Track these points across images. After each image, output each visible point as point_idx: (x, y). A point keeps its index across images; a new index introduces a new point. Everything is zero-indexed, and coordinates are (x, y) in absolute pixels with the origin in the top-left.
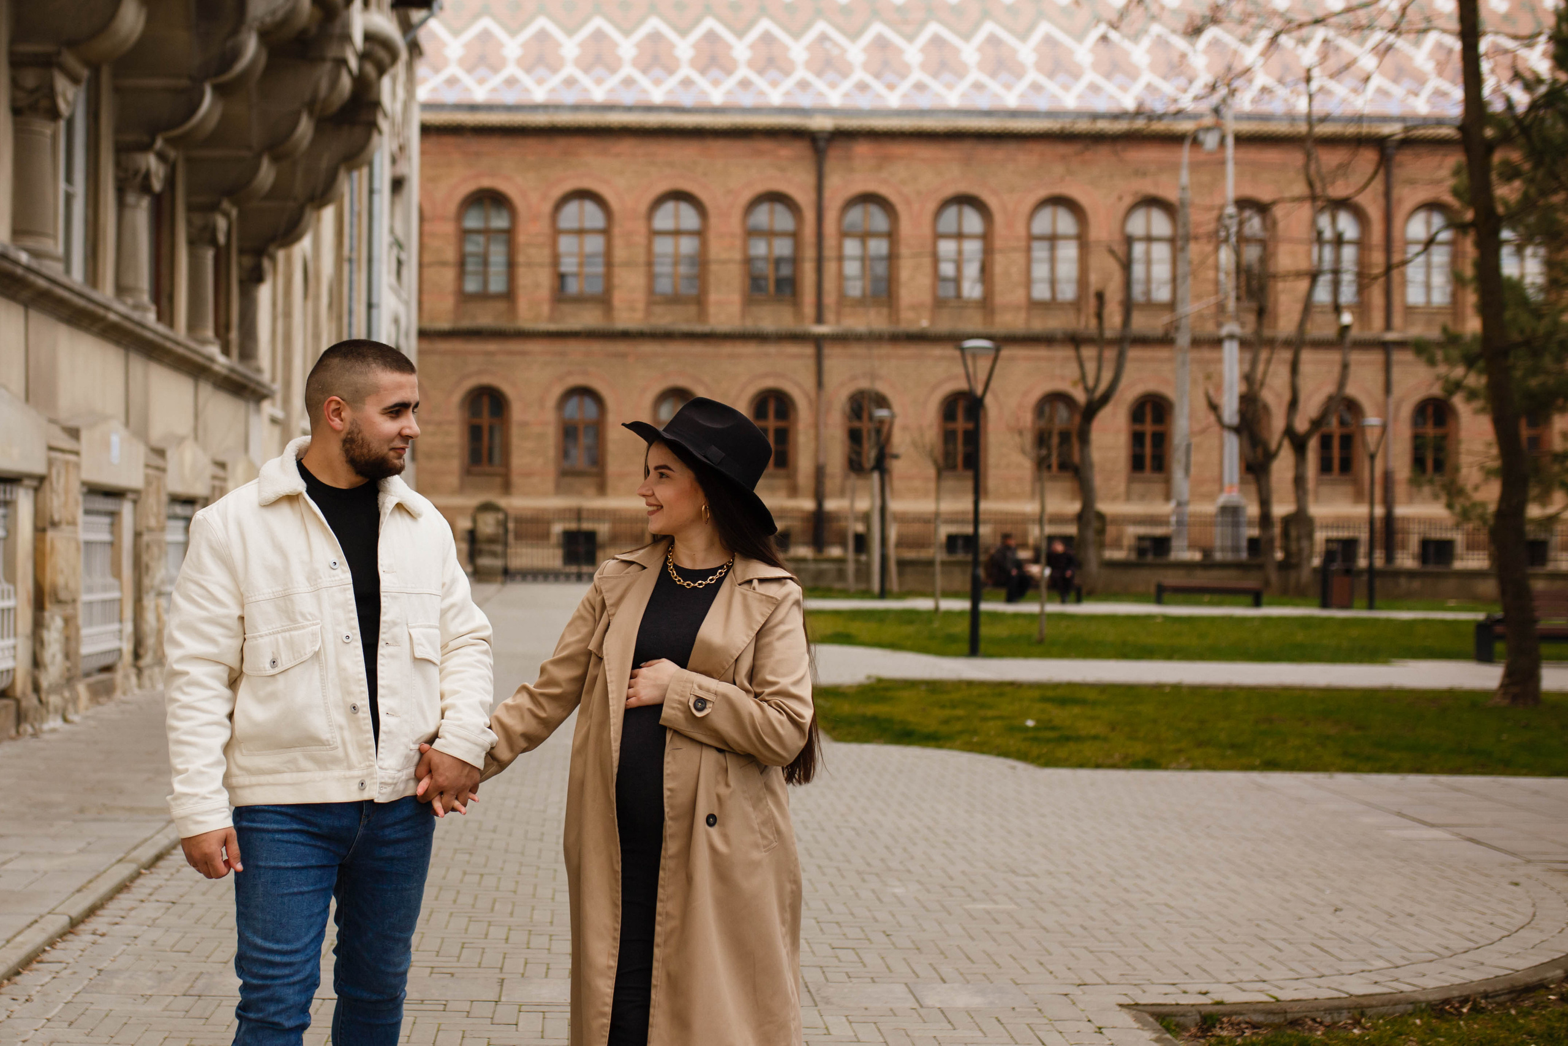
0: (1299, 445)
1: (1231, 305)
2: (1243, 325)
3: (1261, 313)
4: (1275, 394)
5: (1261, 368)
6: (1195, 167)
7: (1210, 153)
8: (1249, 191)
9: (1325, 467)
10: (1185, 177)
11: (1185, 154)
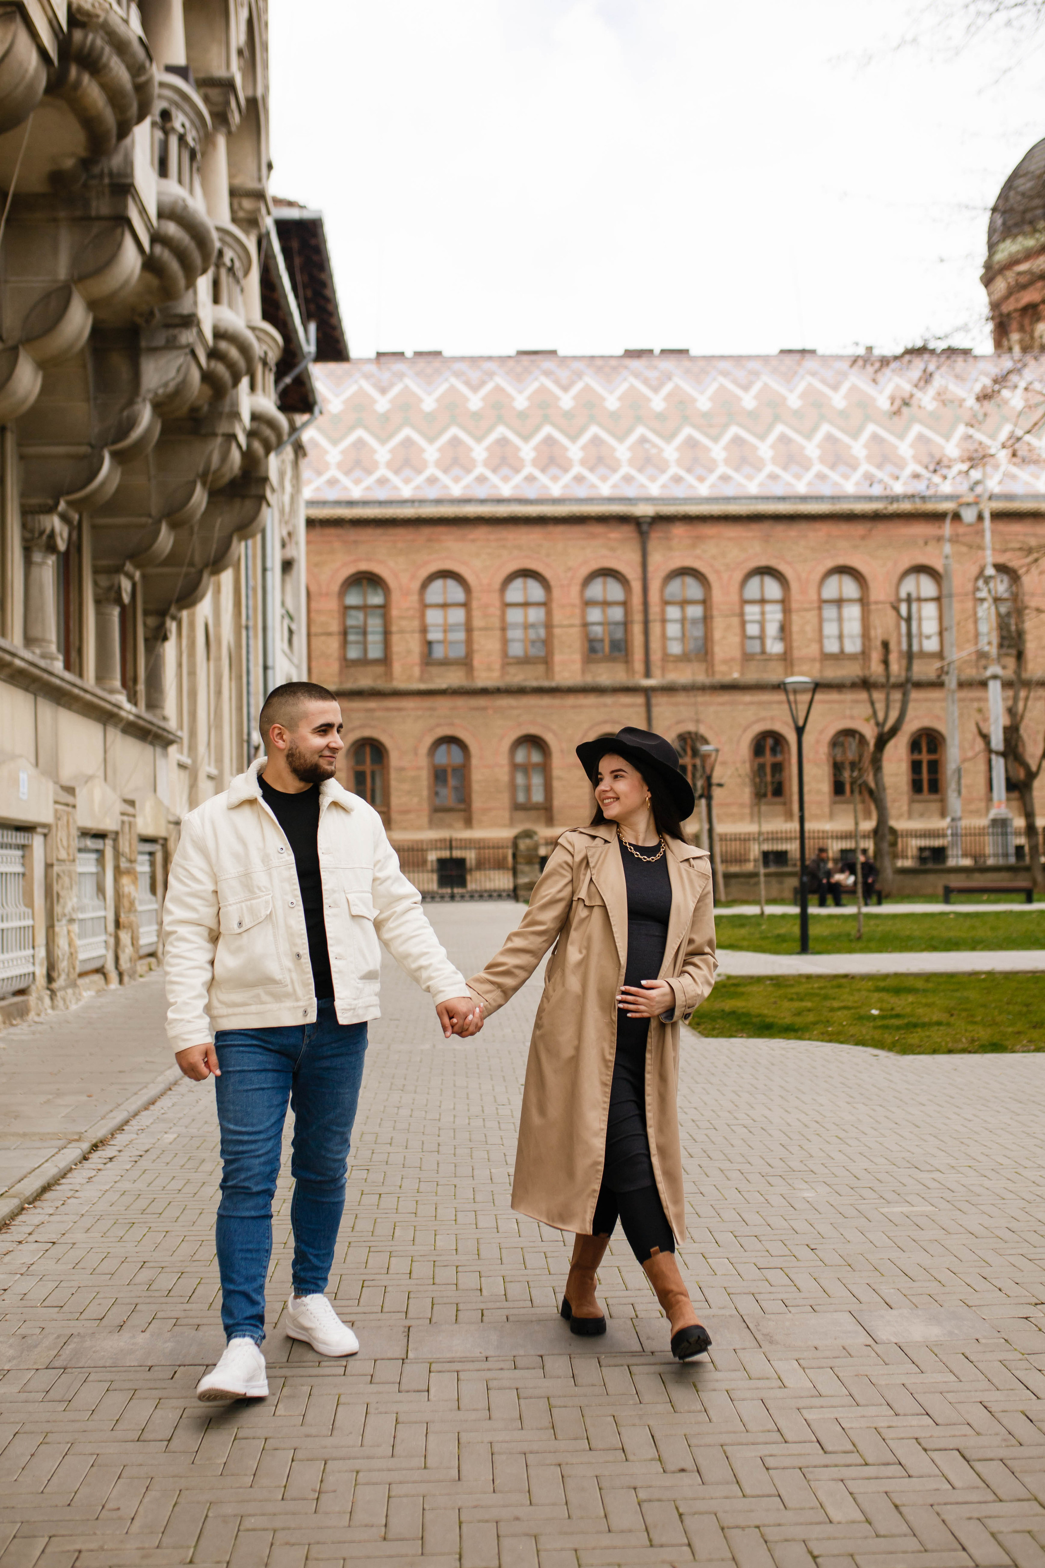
1: (993, 651)
2: (1004, 667)
3: (1019, 657)
5: (1021, 705)
6: (956, 537)
7: (970, 525)
8: (1002, 559)
10: (948, 548)
11: (947, 528)
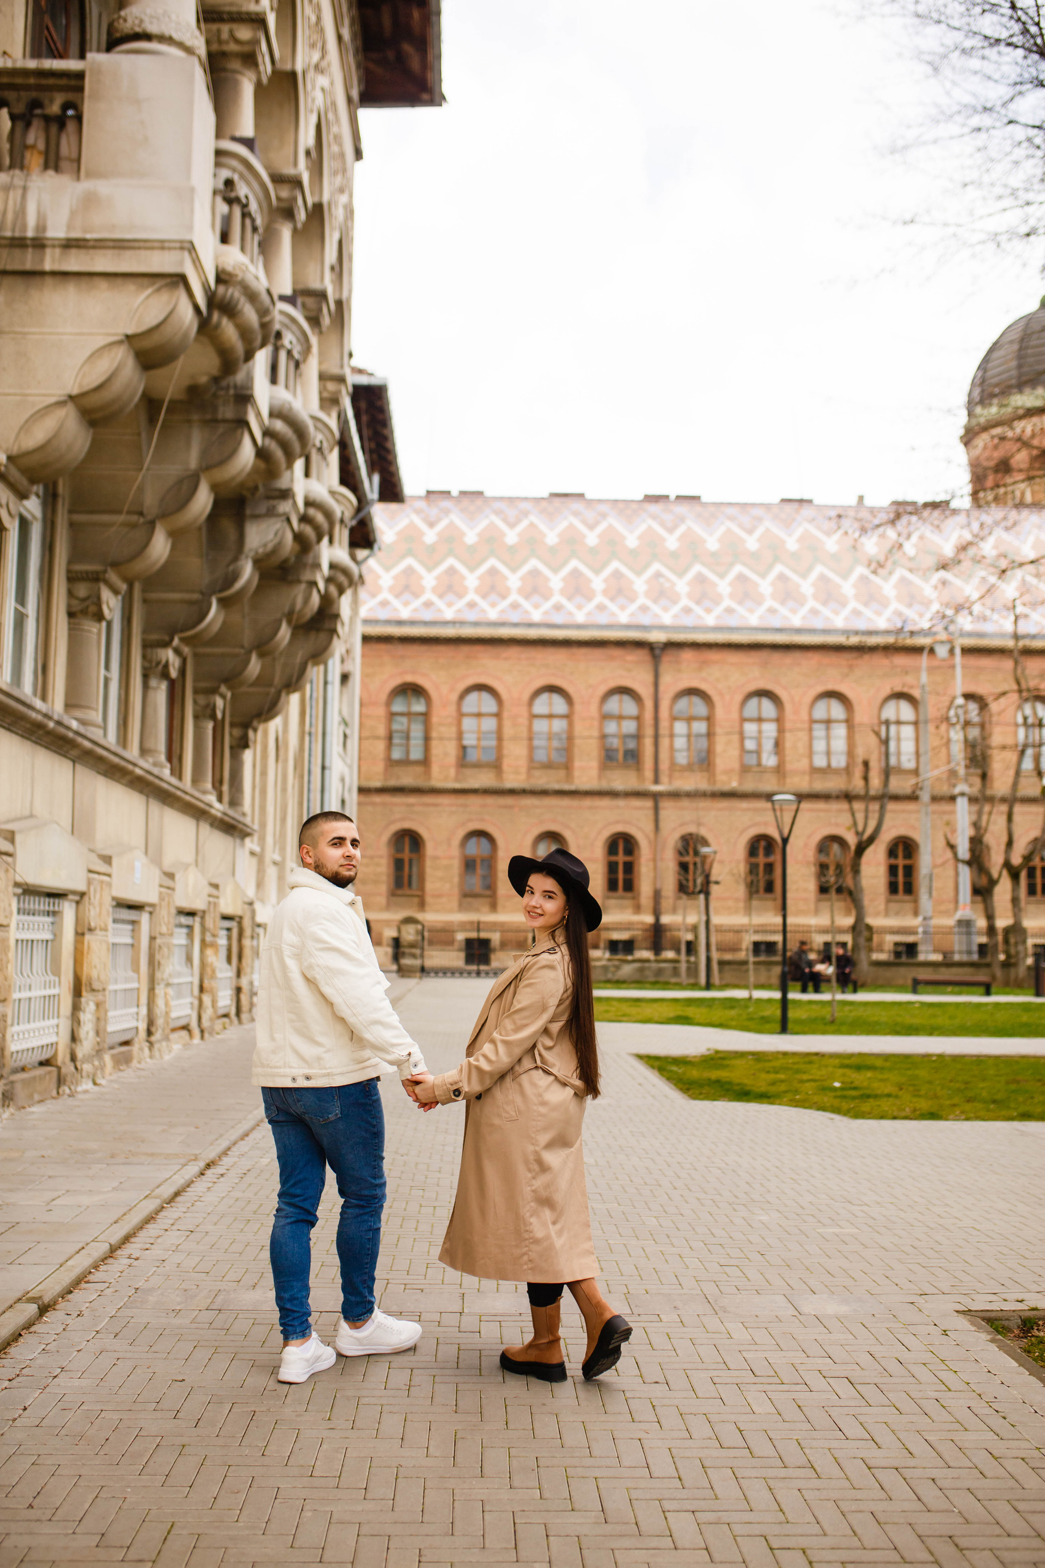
0: (1015, 876)
1: (962, 771)
2: (971, 786)
3: (984, 777)
4: (995, 838)
5: (985, 818)
6: (931, 670)
7: (943, 660)
8: (972, 688)
9: (1032, 891)
10: (924, 678)
11: (924, 660)
